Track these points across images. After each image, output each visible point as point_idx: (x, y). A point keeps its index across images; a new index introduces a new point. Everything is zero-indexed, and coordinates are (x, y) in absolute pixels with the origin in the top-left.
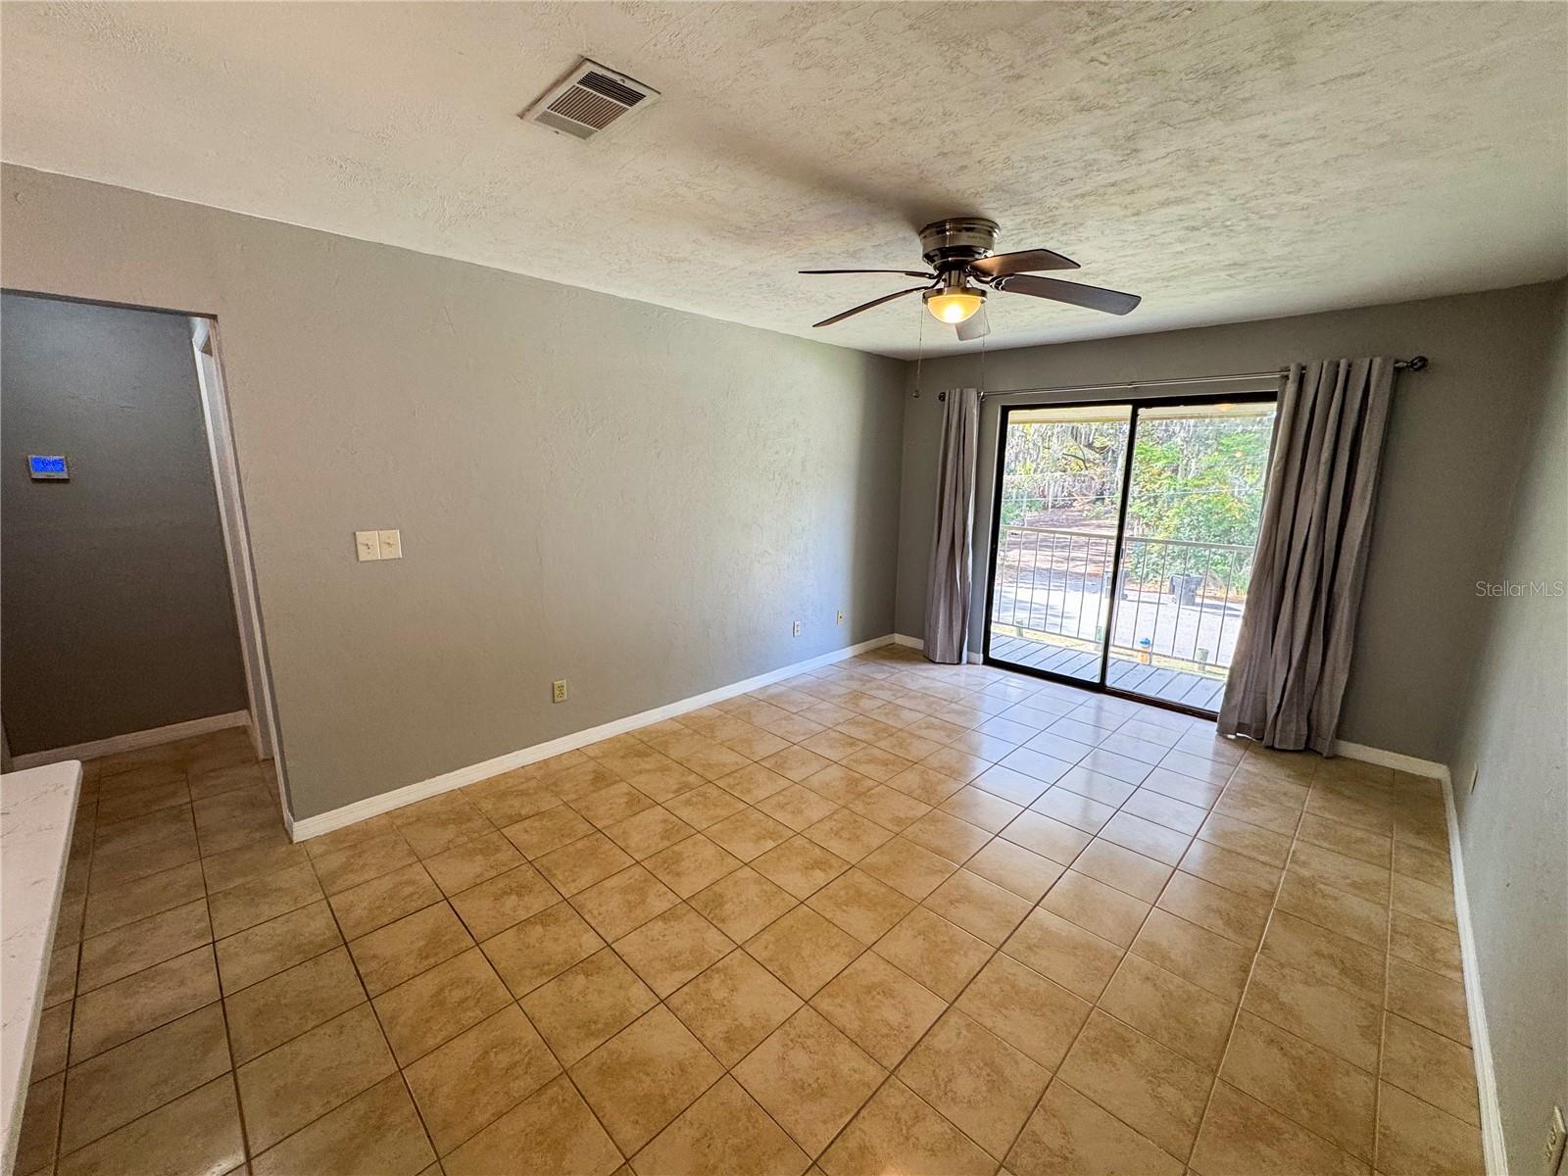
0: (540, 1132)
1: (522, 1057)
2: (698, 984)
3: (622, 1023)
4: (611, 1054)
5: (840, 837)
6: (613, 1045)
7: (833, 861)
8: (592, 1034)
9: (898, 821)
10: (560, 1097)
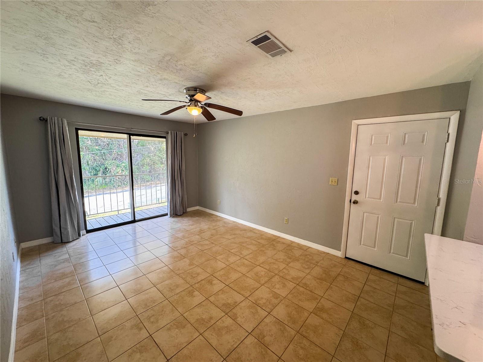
0: (315, 332)
1: (298, 346)
2: (262, 306)
3: (279, 322)
4: (289, 322)
6: (286, 322)
8: (285, 328)
10: (305, 331)
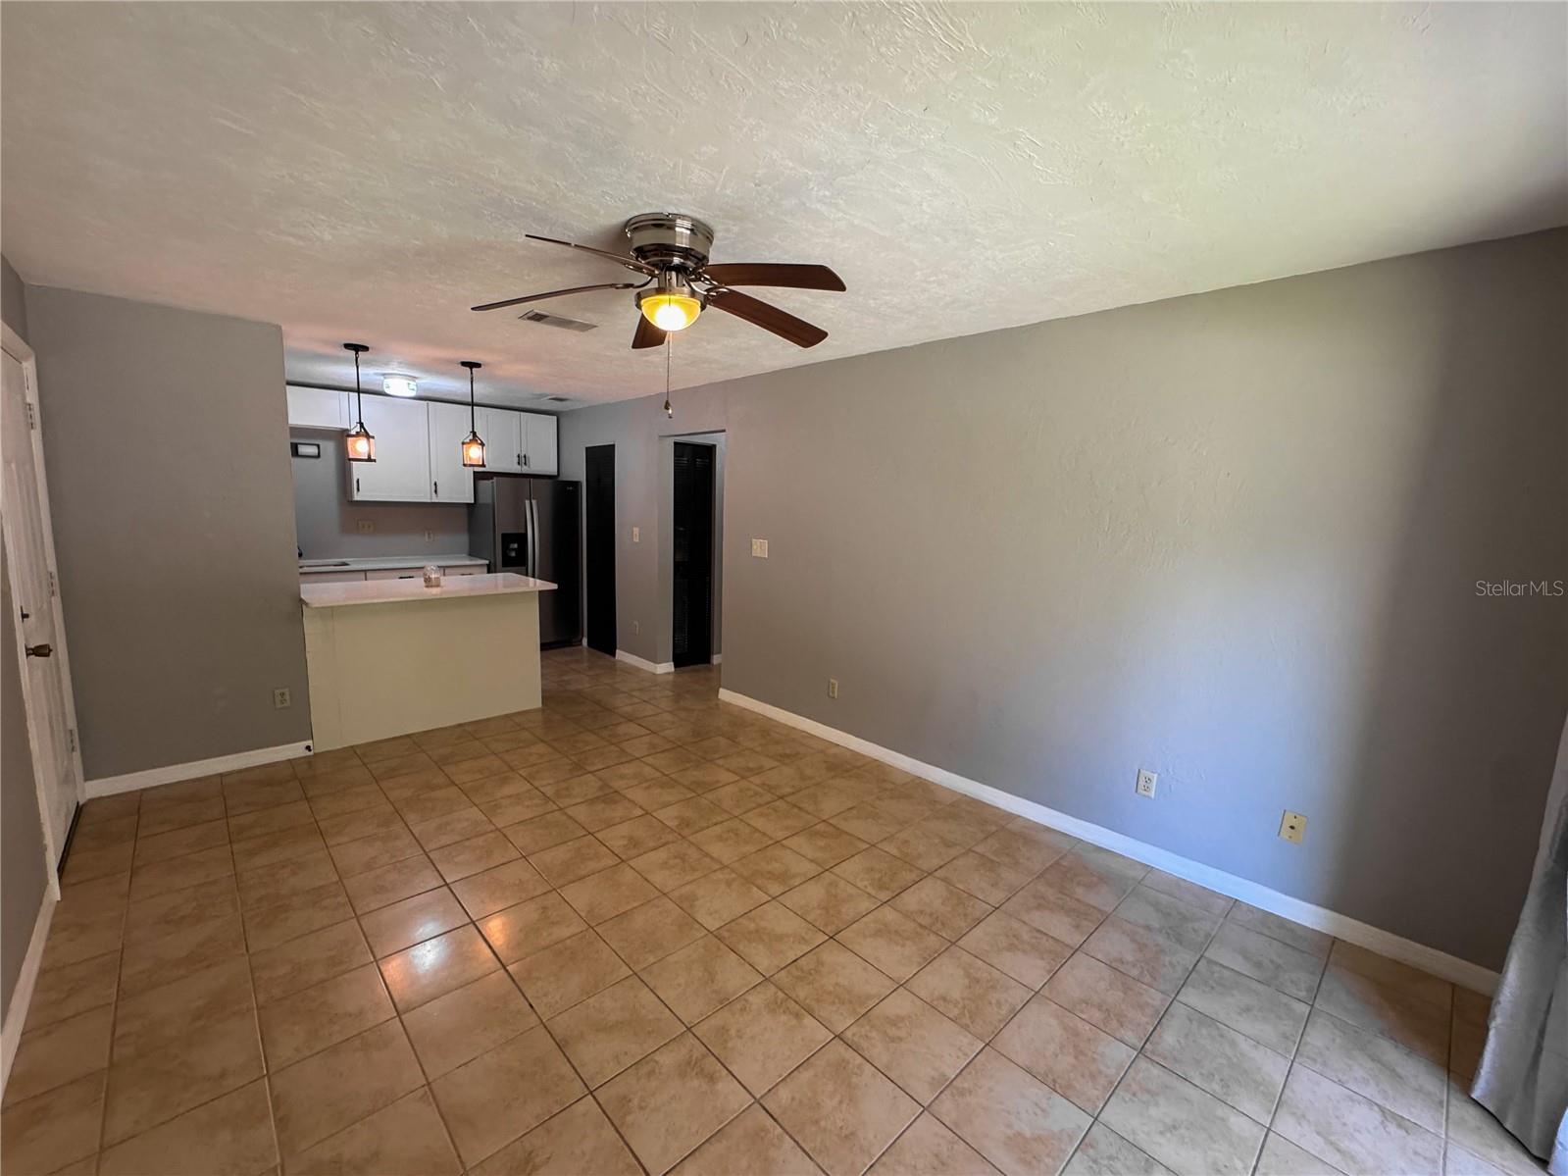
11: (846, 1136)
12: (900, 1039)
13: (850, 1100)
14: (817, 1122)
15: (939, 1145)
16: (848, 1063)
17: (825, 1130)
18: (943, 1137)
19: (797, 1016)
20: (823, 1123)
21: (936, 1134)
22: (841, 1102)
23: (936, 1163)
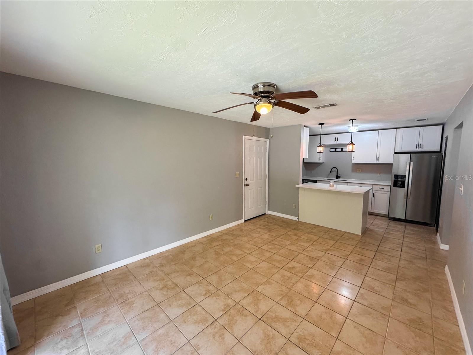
5: (288, 276)
7: (287, 269)
9: (269, 283)
11: (185, 321)
12: (214, 337)
13: (195, 322)
14: (190, 315)
15: (177, 343)
16: (206, 322)
17: (188, 317)
18: (179, 345)
19: (223, 310)
20: (189, 316)
21: (180, 343)
22: (195, 320)
23: (173, 341)
